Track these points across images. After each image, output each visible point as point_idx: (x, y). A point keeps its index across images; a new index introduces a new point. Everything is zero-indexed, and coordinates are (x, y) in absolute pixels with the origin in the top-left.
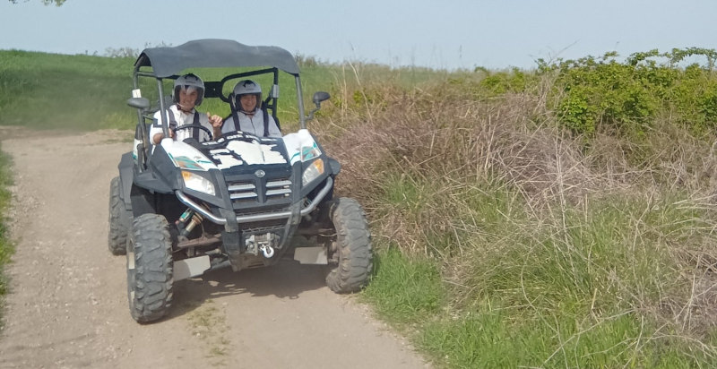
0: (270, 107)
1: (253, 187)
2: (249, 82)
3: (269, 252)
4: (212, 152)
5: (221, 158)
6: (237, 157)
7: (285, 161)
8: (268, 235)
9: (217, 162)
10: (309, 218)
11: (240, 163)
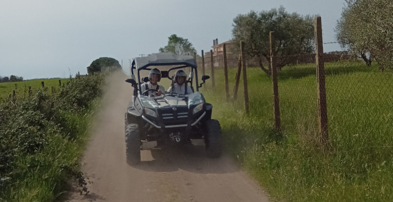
0: (190, 82)
1: (172, 114)
2: (182, 71)
3: (178, 140)
4: (158, 100)
5: (161, 103)
6: (167, 103)
7: (186, 104)
8: (179, 133)
9: (159, 104)
10: (197, 127)
11: (168, 105)
